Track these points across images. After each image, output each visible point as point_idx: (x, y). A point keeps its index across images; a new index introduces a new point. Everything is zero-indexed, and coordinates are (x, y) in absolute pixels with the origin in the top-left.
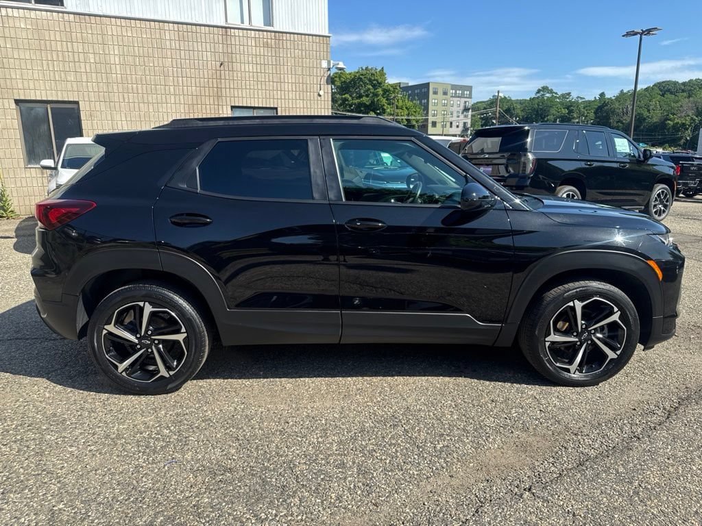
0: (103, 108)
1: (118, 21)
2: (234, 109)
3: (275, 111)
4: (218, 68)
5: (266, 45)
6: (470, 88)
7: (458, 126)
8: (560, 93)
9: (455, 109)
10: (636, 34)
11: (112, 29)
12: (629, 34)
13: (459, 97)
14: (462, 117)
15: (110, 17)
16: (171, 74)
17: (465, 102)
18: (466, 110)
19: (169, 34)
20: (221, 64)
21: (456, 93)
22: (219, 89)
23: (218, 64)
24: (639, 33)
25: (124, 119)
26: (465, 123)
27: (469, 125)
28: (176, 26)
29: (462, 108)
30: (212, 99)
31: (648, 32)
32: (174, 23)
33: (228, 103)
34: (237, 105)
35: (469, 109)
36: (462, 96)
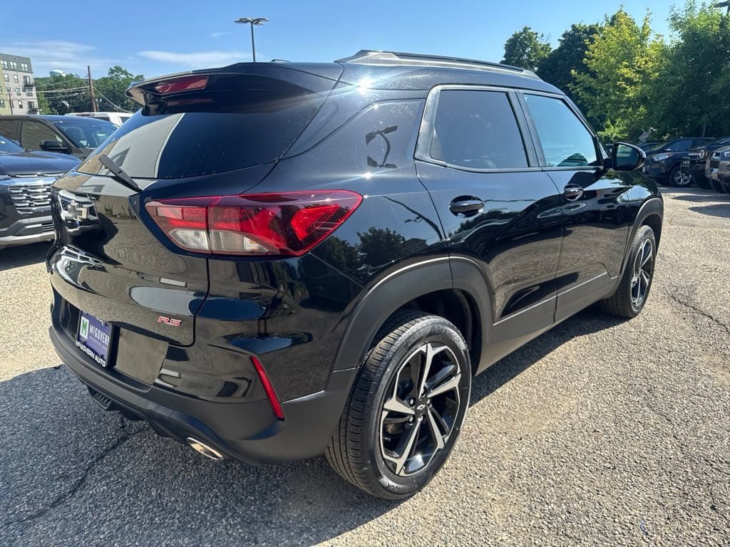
6: (27, 61)
7: (21, 107)
8: (135, 76)
9: (12, 85)
10: (247, 21)
12: (244, 21)
13: (14, 70)
14: (24, 95)
17: (25, 77)
18: (27, 86)
21: (9, 65)
24: (250, 21)
26: (30, 104)
27: (36, 105)
29: (21, 84)
31: (257, 21)
35: (32, 86)
36: (19, 70)
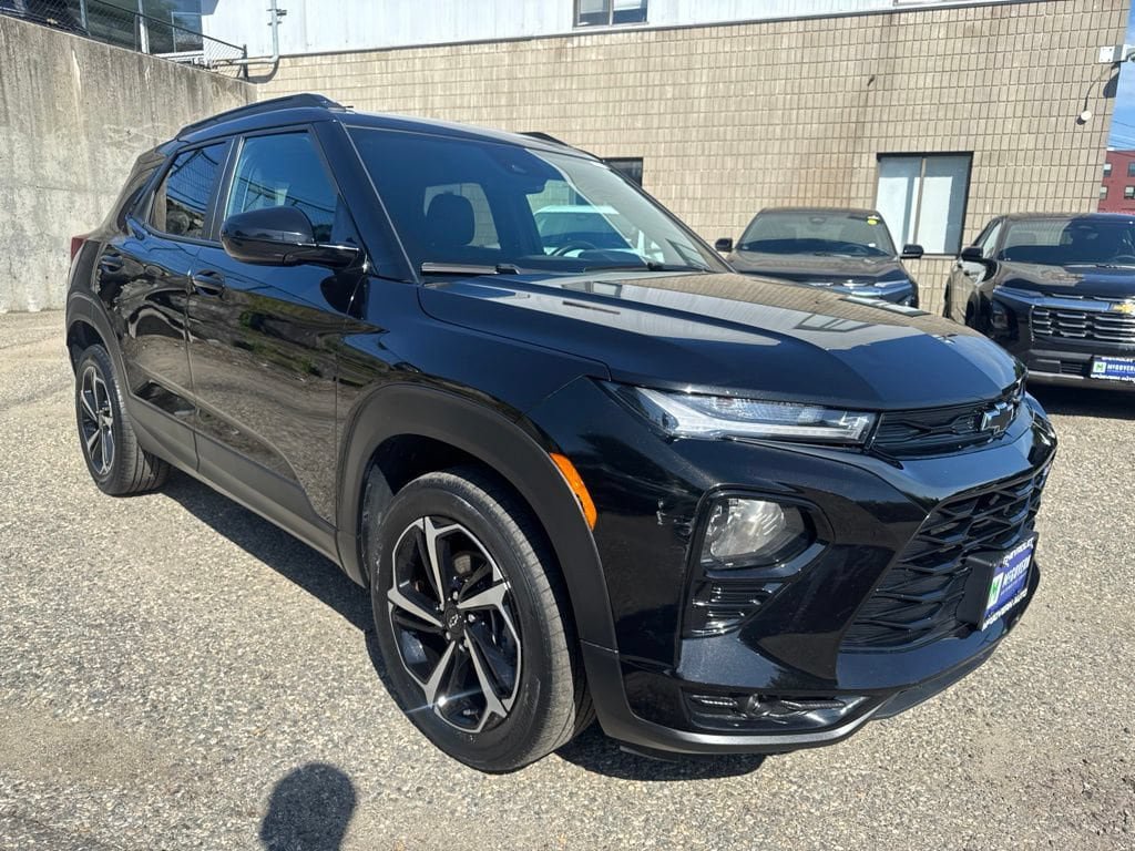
0: (673, 166)
1: (714, 30)
2: (883, 159)
3: (967, 159)
4: (865, 87)
5: (970, 33)
11: (704, 44)
15: (703, 26)
16: (780, 105)
19: (790, 37)
20: (871, 80)
22: (860, 125)
23: (867, 79)
25: (698, 181)
28: (802, 23)
30: (843, 142)
32: (799, 19)
33: (874, 148)
34: (889, 150)
